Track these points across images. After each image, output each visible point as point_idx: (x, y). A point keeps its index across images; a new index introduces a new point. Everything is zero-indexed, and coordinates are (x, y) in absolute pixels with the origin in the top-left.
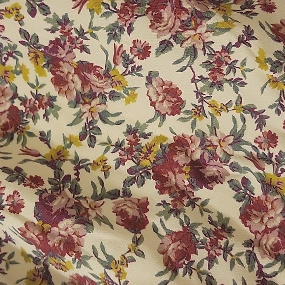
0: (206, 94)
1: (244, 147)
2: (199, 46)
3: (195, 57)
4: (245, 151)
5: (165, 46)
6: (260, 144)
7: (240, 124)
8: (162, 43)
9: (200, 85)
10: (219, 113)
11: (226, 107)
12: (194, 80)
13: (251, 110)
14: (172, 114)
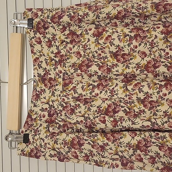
0: (151, 50)
1: (162, 57)
2: (147, 42)
3: (147, 44)
4: (163, 58)
5: (140, 44)
6: (165, 55)
7: (160, 53)
8: (139, 44)
9: (150, 49)
10: (155, 53)
11: (156, 51)
12: (148, 49)
13: (162, 49)
14: (145, 57)
